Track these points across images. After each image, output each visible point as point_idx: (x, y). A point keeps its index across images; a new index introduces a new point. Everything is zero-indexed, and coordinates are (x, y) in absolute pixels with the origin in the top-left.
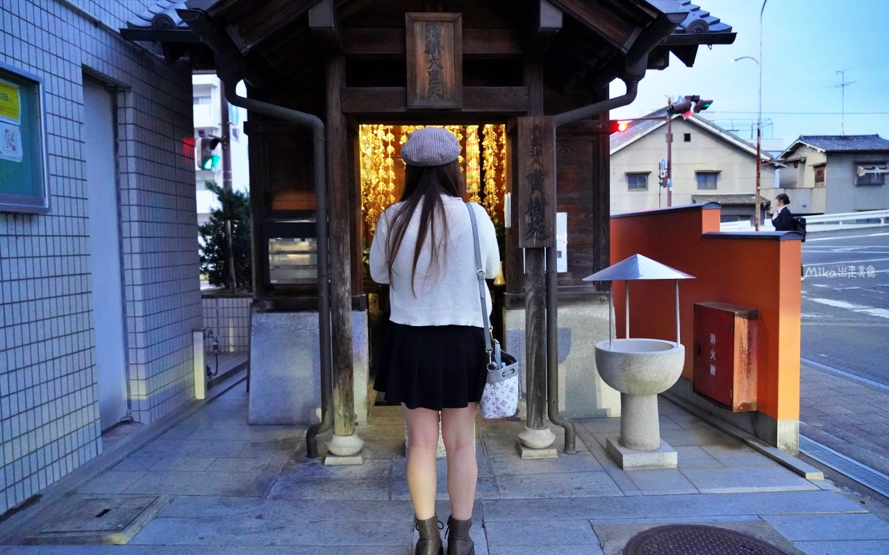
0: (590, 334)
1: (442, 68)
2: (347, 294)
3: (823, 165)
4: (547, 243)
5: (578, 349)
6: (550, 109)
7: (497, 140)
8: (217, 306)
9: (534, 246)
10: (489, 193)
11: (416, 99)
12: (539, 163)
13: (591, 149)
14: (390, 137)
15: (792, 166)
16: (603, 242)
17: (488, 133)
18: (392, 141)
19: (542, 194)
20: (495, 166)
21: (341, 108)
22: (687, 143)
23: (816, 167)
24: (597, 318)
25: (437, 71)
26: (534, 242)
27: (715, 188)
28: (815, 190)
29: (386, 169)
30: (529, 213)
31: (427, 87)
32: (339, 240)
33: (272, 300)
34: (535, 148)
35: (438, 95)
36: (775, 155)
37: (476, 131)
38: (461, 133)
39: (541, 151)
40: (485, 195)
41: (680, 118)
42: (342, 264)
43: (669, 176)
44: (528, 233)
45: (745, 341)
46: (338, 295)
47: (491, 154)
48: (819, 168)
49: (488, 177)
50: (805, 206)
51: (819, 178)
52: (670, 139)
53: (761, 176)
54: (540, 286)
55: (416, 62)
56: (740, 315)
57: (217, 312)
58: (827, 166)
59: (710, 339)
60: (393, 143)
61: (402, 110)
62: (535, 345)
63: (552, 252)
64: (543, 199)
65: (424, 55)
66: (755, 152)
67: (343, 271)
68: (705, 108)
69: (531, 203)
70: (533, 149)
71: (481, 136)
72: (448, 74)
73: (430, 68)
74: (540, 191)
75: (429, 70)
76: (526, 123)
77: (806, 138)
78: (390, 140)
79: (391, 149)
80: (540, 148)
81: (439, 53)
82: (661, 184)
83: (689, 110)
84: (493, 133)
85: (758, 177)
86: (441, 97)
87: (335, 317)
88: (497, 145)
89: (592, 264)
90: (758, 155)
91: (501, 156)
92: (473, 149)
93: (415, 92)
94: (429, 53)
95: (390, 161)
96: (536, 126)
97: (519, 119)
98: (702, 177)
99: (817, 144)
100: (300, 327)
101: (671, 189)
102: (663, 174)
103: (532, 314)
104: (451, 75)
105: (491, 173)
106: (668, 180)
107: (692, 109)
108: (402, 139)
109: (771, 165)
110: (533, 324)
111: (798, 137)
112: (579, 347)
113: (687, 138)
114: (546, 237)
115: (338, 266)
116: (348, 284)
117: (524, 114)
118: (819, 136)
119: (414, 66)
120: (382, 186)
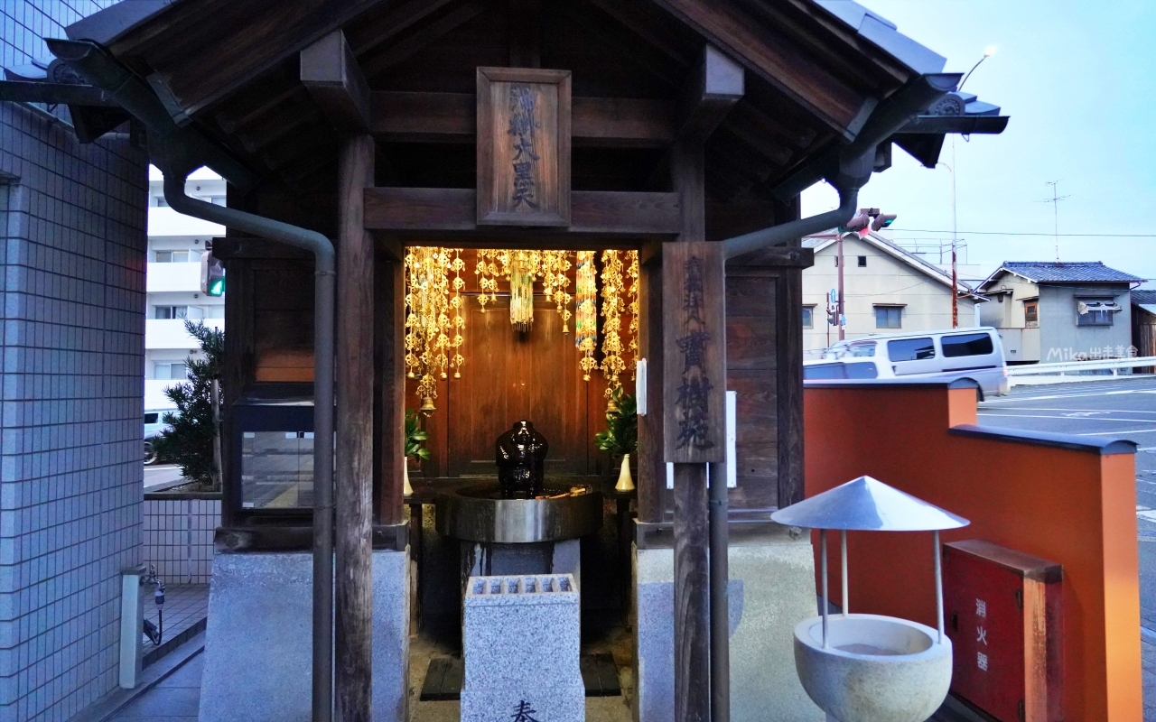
0: (775, 589)
1: (536, 158)
2: (363, 541)
3: (1035, 300)
4: (710, 455)
5: (756, 616)
6: (716, 231)
7: (624, 273)
8: (189, 511)
9: (690, 461)
10: (610, 353)
11: (492, 208)
12: (697, 319)
13: (772, 291)
14: (459, 264)
15: (995, 301)
16: (794, 439)
17: (609, 261)
18: (461, 270)
19: (704, 371)
20: (620, 312)
21: (364, 221)
22: (862, 269)
23: (1026, 301)
24: (785, 563)
25: (528, 164)
26: (689, 453)
27: (899, 326)
28: (1025, 331)
29: (450, 315)
30: (680, 403)
31: (511, 189)
32: (351, 446)
33: (248, 532)
34: (692, 295)
35: (531, 204)
36: (974, 285)
37: (591, 259)
38: (568, 259)
39: (702, 300)
40: (604, 356)
41: (855, 238)
42: (356, 488)
43: (841, 311)
44: (680, 438)
45: (1042, 620)
46: (348, 543)
47: (613, 294)
48: (1030, 303)
49: (609, 328)
50: (1014, 351)
51: (1031, 316)
52: (839, 262)
53: (959, 312)
54: (699, 528)
55: (493, 147)
56: (1031, 576)
57: (189, 522)
58: (1040, 300)
59: (976, 607)
60: (462, 274)
61: (467, 226)
62: (691, 631)
63: (717, 467)
64: (705, 380)
65: (507, 137)
66: (950, 282)
67: (358, 501)
68: (887, 225)
69: (686, 386)
70: (689, 296)
71: (599, 265)
72: (547, 172)
73: (517, 158)
74: (700, 367)
75: (514, 162)
76: (676, 253)
77: (1011, 264)
78: (458, 269)
79: (458, 282)
80: (700, 294)
81: (532, 135)
82: (830, 321)
83: (866, 226)
84: (618, 261)
85: (955, 314)
86: (534, 206)
87: (341, 580)
88: (623, 280)
89: (775, 474)
90: (954, 286)
91: (629, 295)
92: (586, 284)
93: (491, 196)
94: (515, 134)
95: (457, 301)
96: (694, 258)
97: (665, 245)
98: (882, 312)
99: (1027, 272)
100: (294, 578)
101: (843, 328)
102: (833, 308)
103: (685, 576)
104: (552, 171)
105: (613, 324)
106: (840, 315)
107: (870, 226)
108: (478, 266)
109: (969, 298)
110: (688, 594)
111: (1001, 264)
112: (757, 611)
113: (862, 261)
114: (709, 445)
115: (350, 491)
116: (366, 523)
117: (673, 238)
118: (1028, 263)
119: (489, 156)
120: (443, 341)
